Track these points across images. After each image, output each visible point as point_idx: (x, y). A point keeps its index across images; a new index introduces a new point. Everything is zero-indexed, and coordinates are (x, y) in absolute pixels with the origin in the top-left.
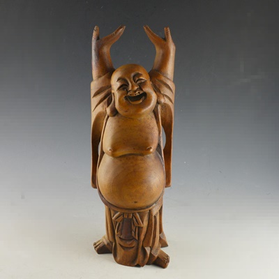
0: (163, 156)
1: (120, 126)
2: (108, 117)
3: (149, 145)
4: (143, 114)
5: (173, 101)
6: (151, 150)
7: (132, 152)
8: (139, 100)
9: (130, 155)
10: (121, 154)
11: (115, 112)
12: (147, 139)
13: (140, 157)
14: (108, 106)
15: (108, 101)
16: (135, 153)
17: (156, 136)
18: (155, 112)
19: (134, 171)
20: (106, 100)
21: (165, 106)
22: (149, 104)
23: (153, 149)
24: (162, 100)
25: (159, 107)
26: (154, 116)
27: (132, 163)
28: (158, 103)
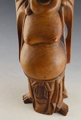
0: (65, 44)
1: (34, 22)
2: (26, 16)
3: (54, 36)
4: (51, 13)
5: (73, 5)
6: (56, 40)
7: (43, 42)
8: (47, 2)
9: (41, 43)
10: (34, 43)
11: (30, 12)
12: (53, 32)
13: (48, 45)
14: (26, 7)
15: (26, 4)
16: (44, 42)
17: (60, 29)
18: (60, 12)
19: (44, 56)
20: (24, 3)
21: (67, 8)
22: (55, 5)
23: (58, 39)
24: (65, 3)
25: (63, 9)
26: (59, 15)
27: (42, 49)
28: (62, 5)
